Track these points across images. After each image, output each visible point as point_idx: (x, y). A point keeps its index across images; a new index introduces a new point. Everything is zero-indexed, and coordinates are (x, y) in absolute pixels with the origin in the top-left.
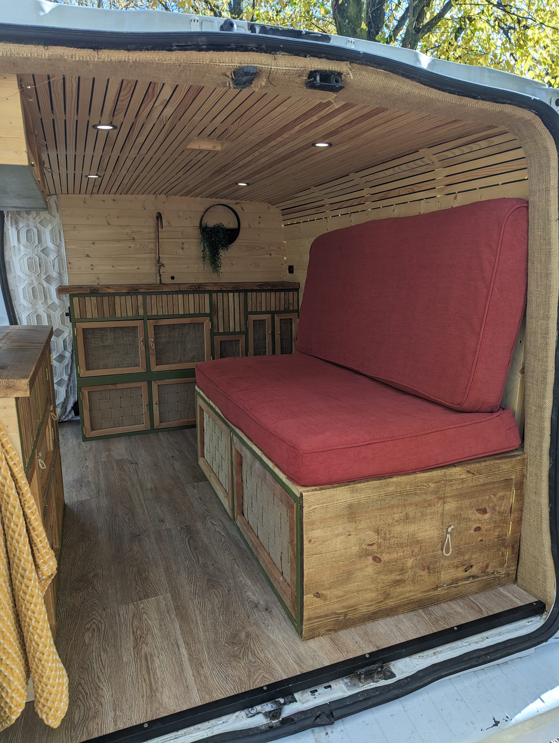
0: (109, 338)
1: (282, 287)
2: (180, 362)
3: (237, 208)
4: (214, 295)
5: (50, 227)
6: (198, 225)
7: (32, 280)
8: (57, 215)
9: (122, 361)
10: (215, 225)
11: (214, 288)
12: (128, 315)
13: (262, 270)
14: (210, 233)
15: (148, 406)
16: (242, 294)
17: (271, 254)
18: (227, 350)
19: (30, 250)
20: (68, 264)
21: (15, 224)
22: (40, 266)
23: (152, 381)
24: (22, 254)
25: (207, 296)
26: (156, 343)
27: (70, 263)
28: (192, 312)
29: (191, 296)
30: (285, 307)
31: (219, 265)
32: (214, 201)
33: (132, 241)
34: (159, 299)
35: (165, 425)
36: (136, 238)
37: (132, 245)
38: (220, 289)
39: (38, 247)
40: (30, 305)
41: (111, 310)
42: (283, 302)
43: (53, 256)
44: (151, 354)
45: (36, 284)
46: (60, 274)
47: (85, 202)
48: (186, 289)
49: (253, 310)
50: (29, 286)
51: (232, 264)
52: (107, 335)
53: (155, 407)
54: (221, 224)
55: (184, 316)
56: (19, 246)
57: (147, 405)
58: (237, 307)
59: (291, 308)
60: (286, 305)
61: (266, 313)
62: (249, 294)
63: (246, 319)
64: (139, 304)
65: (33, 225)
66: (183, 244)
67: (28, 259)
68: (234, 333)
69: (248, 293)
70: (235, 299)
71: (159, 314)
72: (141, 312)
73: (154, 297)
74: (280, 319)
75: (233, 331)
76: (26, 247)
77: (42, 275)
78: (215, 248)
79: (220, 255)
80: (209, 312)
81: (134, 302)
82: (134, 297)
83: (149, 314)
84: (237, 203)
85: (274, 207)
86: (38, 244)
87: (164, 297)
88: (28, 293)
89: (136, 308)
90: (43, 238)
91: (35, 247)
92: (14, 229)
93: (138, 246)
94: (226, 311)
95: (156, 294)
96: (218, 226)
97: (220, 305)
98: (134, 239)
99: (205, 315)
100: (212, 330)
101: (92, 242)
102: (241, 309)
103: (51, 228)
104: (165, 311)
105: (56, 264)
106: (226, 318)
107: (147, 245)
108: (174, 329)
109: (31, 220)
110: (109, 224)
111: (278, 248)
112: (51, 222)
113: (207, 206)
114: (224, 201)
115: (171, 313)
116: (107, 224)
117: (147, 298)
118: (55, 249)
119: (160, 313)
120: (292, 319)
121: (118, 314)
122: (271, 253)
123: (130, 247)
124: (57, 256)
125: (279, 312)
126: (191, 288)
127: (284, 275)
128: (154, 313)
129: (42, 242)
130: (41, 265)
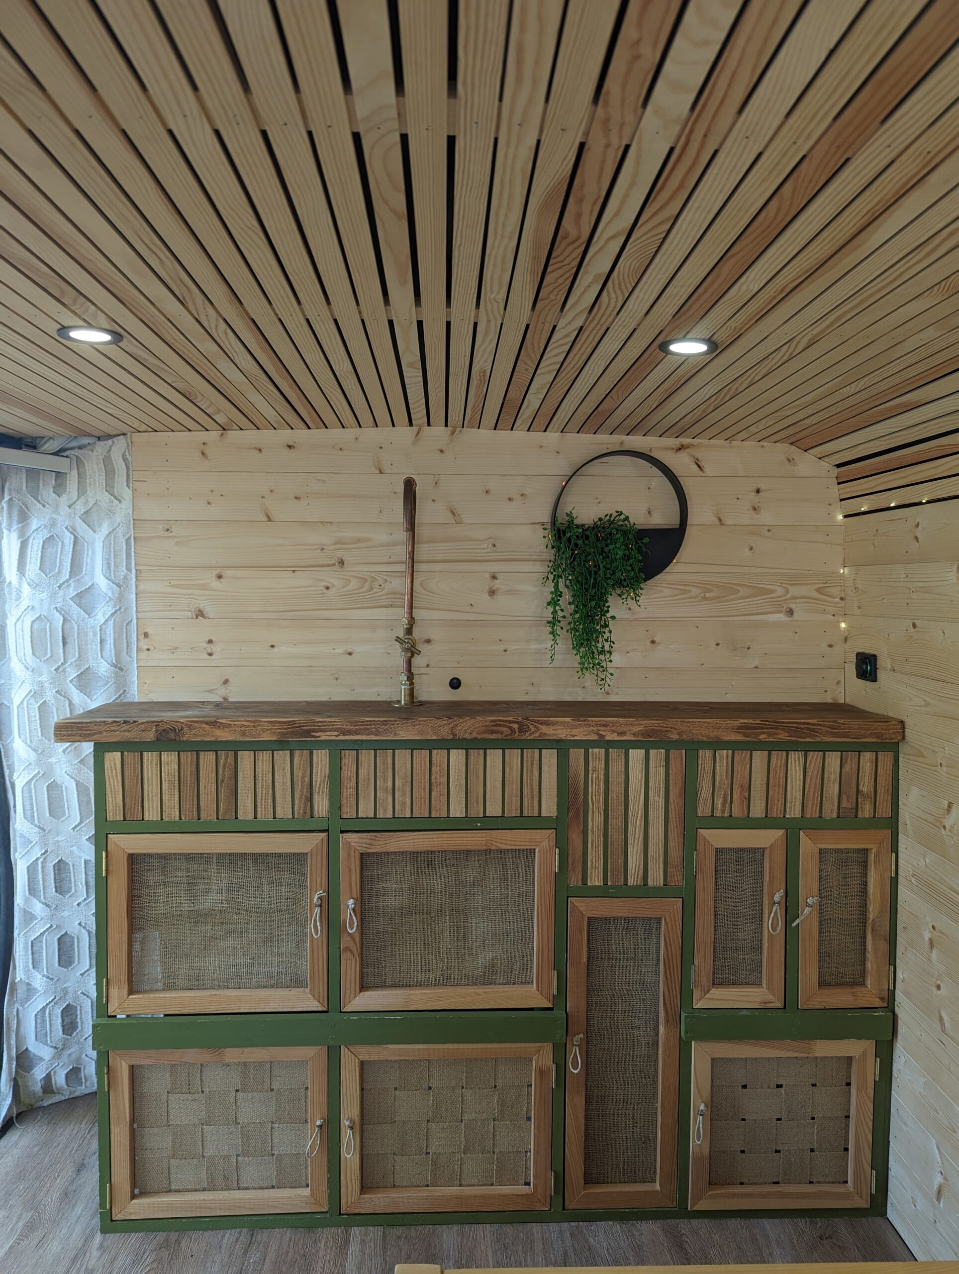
0: (214, 887)
1: (834, 735)
2: (446, 981)
3: (680, 463)
4: (576, 755)
5: (105, 529)
6: (546, 518)
7: (41, 683)
8: (127, 493)
9: (252, 965)
10: (600, 519)
11: (574, 732)
12: (279, 814)
13: (756, 663)
14: (580, 542)
15: (325, 1129)
16: (678, 757)
17: (791, 612)
18: (614, 947)
19: (44, 595)
20: (142, 637)
21: (19, 522)
22: (65, 643)
23: (342, 1047)
24: (24, 604)
25: (550, 758)
26: (363, 912)
27: (146, 635)
28: (494, 810)
29: (494, 757)
30: (844, 804)
31: (607, 648)
32: (605, 440)
33: (337, 567)
34: (385, 763)
35: (378, 1201)
36: (347, 559)
37: (337, 583)
38: (595, 737)
39: (69, 586)
40: (33, 756)
41: (222, 796)
42: (833, 789)
43: (103, 613)
44: (347, 949)
45: (49, 695)
46: (119, 667)
47: (203, 454)
48: (474, 735)
49: (718, 814)
50: (32, 700)
51: (653, 642)
52: (209, 878)
53: (348, 1138)
54: (621, 513)
55: (466, 824)
56: (20, 584)
57: (321, 1127)
58: (657, 800)
59: (866, 811)
60: (844, 797)
61: (766, 823)
62: (705, 755)
63: (690, 841)
64: (318, 779)
65: (67, 523)
66: (494, 577)
67: (33, 622)
68: (644, 891)
69: (700, 751)
70: (651, 770)
71: (380, 815)
72: (322, 806)
73: (367, 757)
74: (820, 850)
75: (640, 882)
76: (35, 586)
77: (69, 669)
78: (592, 592)
79: (608, 615)
80: (553, 813)
81: (298, 773)
82: (301, 756)
83: (348, 812)
84: (681, 448)
85: (809, 456)
86: (70, 577)
87: (403, 756)
88: (29, 722)
89: (306, 792)
90: (86, 560)
91: (59, 587)
92: (14, 536)
93: (354, 584)
94: (616, 811)
95: (377, 747)
96: (611, 522)
97: (595, 789)
98: (342, 562)
99: (537, 822)
100: (560, 878)
101: (215, 573)
102: (672, 807)
103: (107, 532)
104: (404, 804)
105: (108, 638)
106: (616, 836)
107: (381, 581)
108: (431, 864)
109: (64, 509)
110: (270, 520)
111: (818, 590)
112: (111, 512)
113: (579, 458)
114: (636, 441)
115: (421, 811)
116: (266, 519)
117: (345, 761)
118: (110, 594)
119: (385, 811)
120: (866, 851)
121: (246, 812)
122: (793, 606)
123: (327, 588)
124: (112, 615)
125: (817, 825)
126: (493, 732)
127: (838, 683)
128: (366, 810)
129: (81, 571)
130: (68, 641)
